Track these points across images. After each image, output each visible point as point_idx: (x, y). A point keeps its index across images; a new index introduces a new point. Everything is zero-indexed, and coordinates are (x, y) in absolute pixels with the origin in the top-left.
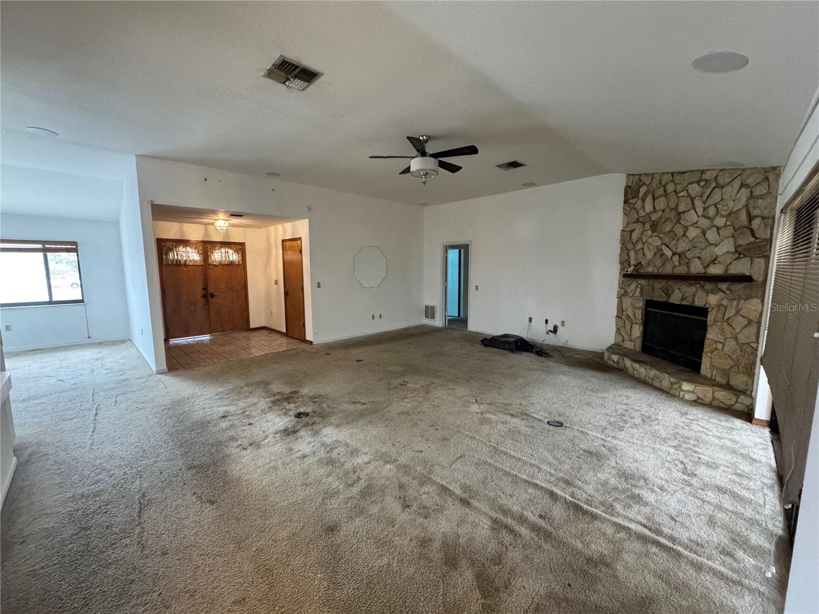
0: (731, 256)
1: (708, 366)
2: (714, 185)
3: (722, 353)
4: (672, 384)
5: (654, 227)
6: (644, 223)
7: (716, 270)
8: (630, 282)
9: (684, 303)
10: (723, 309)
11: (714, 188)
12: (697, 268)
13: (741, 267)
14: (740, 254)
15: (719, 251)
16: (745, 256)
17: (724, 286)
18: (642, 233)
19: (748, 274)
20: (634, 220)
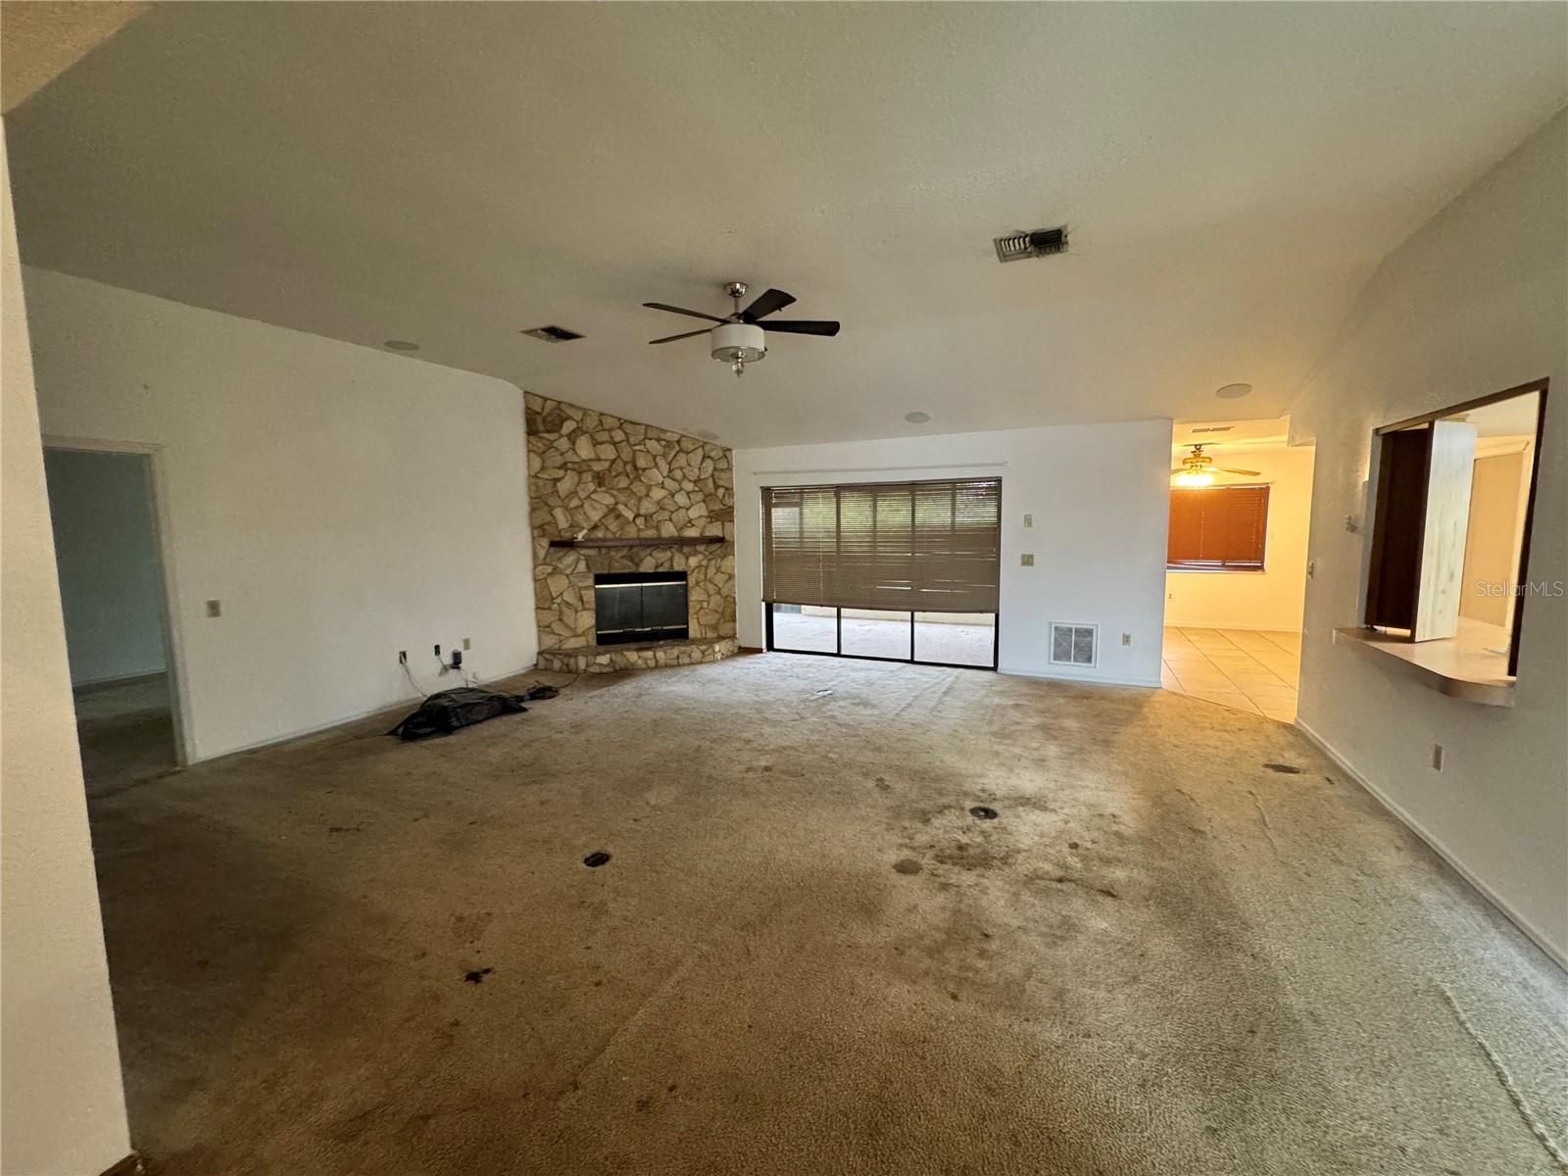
0: (705, 519)
1: (696, 628)
2: (678, 448)
3: (707, 611)
4: (703, 652)
5: (600, 479)
6: (580, 473)
7: (692, 533)
8: (561, 554)
9: (661, 570)
10: (703, 569)
11: (678, 453)
12: (669, 531)
13: (714, 530)
14: (711, 518)
15: (693, 513)
16: (717, 520)
17: (701, 548)
18: (578, 485)
19: (721, 535)
20: (558, 465)
